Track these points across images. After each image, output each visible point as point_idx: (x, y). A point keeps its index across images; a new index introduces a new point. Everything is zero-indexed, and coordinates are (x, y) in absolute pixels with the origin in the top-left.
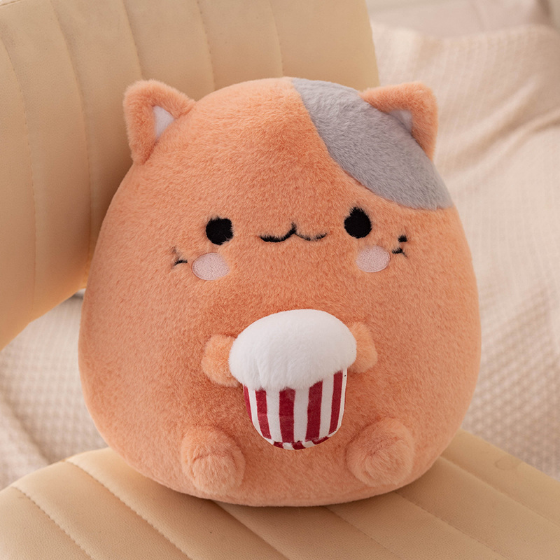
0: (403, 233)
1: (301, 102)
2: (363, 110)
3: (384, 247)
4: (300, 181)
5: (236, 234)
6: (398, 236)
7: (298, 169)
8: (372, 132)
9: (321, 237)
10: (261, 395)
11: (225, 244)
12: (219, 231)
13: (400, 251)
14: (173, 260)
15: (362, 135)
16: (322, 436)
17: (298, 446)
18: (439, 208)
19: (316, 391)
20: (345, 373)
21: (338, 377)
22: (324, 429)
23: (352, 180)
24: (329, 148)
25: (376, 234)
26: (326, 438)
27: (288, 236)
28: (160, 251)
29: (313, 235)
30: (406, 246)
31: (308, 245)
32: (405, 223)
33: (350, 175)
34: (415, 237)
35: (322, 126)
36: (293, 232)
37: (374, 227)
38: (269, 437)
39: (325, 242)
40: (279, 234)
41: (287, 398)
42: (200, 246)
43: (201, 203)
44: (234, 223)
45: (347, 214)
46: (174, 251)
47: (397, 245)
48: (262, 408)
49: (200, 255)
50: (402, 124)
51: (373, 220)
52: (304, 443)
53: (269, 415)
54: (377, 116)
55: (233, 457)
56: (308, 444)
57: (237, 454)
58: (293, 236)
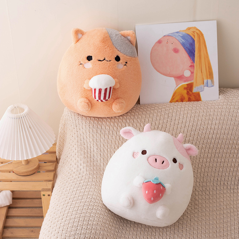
0: (126, 61)
1: (107, 33)
2: (120, 36)
3: (122, 64)
4: (107, 49)
5: (93, 59)
6: (125, 62)
7: (106, 47)
8: (122, 41)
9: (110, 61)
10: (95, 90)
11: (91, 61)
12: (89, 58)
13: (126, 65)
14: (80, 64)
15: (120, 41)
16: (106, 99)
17: (102, 101)
18: (134, 57)
19: (106, 90)
20: (112, 87)
21: (110, 88)
22: (107, 98)
23: (117, 50)
24: (113, 43)
25: (121, 61)
26: (107, 100)
27: (103, 60)
28: (77, 62)
29: (108, 60)
30: (127, 64)
31: (108, 62)
32: (127, 59)
33: (117, 49)
34: (128, 62)
35: (112, 38)
36: (105, 59)
37: (121, 60)
38: (96, 99)
39: (111, 62)
40: (101, 60)
41: (100, 91)
42: (85, 61)
43: (86, 52)
44: (93, 57)
45: (116, 57)
46: (80, 62)
47: (125, 64)
48: (95, 93)
49: (85, 63)
50: (128, 39)
51: (120, 58)
52: (103, 100)
53: (96, 94)
54: (123, 37)
55: (88, 104)
56: (104, 101)
57: (90, 104)
58: (105, 60)
